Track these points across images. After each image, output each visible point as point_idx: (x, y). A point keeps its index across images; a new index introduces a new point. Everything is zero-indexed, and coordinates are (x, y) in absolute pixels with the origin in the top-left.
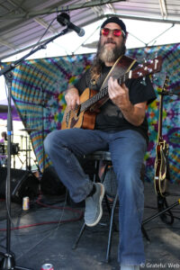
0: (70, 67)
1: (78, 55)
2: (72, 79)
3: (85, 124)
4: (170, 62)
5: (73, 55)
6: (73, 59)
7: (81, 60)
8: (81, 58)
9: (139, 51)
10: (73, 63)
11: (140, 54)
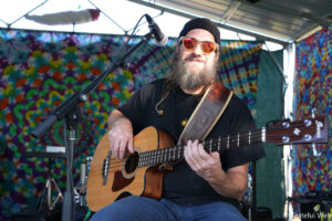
0: (4, 48)
1: (19, 31)
2: (8, 69)
3: (149, 191)
4: (158, 62)
5: (9, 29)
6: (10, 35)
7: (23, 40)
8: (24, 35)
9: (116, 40)
10: (10, 41)
11: (117, 45)
